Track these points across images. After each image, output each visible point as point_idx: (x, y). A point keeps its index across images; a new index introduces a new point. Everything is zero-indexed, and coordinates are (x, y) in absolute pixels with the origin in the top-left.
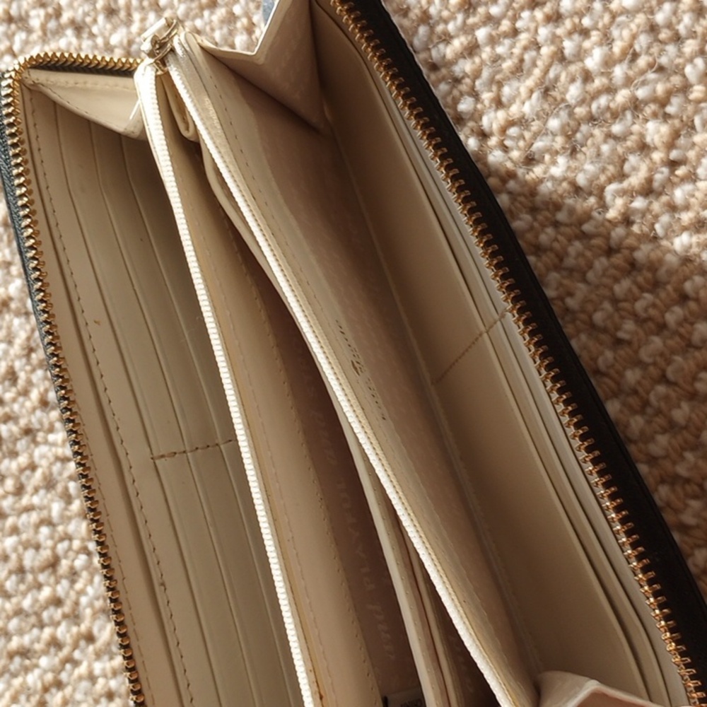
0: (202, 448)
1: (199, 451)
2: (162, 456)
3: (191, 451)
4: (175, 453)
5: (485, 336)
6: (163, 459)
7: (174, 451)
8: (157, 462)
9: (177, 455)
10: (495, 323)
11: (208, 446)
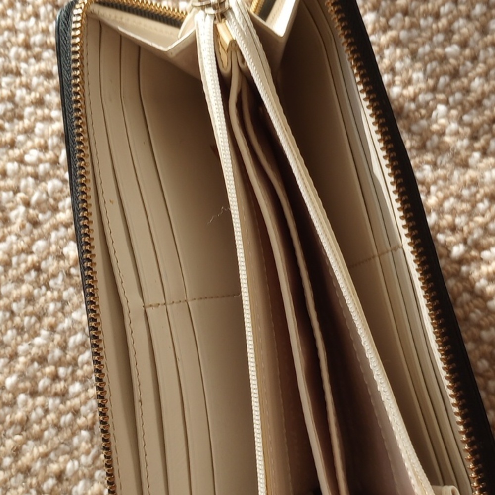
0: (177, 303)
1: (175, 305)
2: (151, 306)
3: (170, 304)
4: (159, 304)
5: (377, 259)
6: (151, 308)
7: (158, 302)
8: (147, 310)
9: (160, 306)
10: (387, 252)
11: (180, 302)
